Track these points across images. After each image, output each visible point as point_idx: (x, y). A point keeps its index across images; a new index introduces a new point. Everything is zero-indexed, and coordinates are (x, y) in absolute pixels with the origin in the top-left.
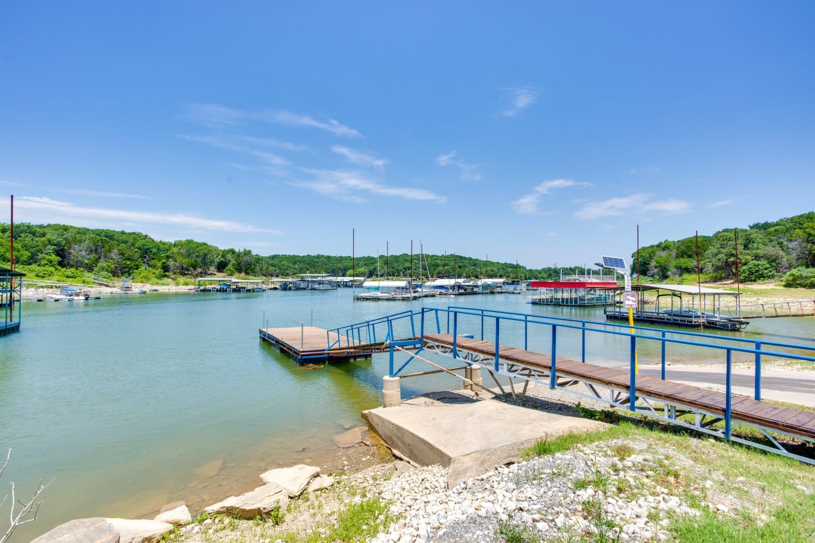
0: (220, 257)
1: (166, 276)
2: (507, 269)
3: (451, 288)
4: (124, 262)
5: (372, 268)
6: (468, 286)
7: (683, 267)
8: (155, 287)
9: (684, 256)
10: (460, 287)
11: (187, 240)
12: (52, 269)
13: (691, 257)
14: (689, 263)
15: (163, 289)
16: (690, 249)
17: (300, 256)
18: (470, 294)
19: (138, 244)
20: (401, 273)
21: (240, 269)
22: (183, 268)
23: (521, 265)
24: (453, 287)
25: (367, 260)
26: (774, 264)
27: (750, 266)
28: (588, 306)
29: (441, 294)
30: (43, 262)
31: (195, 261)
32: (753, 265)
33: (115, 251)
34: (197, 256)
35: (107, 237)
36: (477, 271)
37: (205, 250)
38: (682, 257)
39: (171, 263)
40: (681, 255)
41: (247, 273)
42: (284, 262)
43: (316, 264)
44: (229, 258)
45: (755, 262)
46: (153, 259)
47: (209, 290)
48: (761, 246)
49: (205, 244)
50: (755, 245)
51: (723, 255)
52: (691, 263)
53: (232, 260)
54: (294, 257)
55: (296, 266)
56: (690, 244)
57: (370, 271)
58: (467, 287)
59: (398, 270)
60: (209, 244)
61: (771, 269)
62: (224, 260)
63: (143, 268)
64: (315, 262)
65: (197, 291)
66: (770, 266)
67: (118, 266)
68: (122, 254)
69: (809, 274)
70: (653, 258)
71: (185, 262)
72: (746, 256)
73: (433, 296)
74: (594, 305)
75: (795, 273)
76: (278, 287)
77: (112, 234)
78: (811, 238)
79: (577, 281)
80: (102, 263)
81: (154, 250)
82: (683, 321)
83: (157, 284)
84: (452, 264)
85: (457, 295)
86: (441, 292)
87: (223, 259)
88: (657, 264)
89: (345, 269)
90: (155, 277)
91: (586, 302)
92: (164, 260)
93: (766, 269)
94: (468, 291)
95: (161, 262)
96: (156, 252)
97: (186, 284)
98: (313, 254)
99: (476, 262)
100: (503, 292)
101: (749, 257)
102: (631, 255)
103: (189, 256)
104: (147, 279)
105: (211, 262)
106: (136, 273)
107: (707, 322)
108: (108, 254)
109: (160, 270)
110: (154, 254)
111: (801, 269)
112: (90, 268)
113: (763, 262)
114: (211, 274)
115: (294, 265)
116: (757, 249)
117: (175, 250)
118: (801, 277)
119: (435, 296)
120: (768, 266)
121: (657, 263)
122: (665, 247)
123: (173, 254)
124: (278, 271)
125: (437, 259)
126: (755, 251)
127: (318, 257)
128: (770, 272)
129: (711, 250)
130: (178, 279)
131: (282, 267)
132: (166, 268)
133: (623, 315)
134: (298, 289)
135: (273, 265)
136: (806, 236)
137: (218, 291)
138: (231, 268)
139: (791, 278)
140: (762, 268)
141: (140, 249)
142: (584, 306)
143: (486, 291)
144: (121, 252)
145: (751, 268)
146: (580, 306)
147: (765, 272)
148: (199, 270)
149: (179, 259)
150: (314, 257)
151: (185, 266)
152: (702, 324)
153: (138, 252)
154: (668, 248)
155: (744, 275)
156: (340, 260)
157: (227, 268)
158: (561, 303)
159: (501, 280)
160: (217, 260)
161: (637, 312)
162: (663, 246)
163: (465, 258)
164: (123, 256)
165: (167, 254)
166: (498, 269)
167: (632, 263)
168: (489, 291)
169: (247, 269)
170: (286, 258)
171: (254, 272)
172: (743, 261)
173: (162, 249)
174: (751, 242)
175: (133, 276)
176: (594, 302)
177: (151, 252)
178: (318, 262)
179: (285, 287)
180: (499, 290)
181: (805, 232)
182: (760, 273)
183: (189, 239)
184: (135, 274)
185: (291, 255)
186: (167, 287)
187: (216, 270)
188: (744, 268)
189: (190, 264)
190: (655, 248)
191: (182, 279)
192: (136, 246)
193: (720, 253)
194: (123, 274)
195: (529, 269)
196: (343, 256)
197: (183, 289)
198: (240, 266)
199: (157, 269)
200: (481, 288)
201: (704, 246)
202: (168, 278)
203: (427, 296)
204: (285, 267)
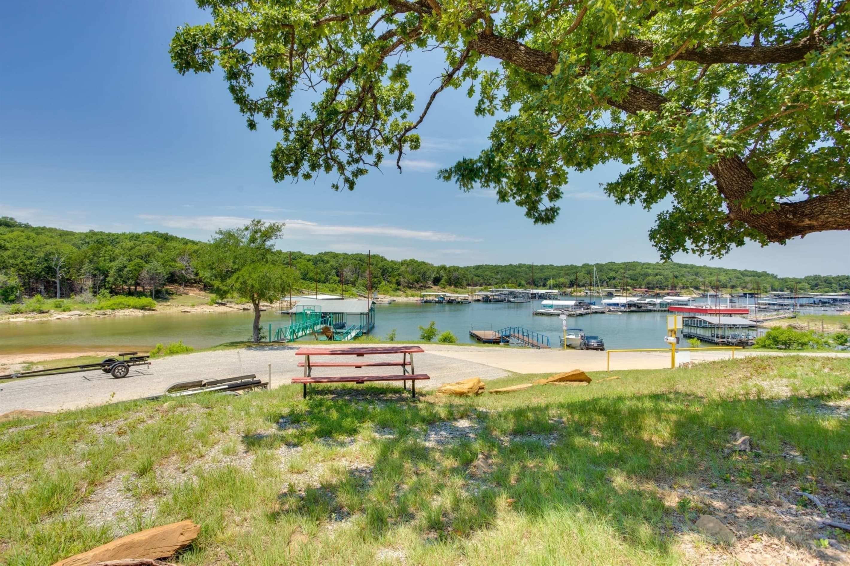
0: (435, 273)
1: (398, 289)
4: (372, 279)
5: (573, 278)
6: (643, 303)
8: (393, 298)
10: (634, 305)
12: (336, 286)
17: (502, 266)
18: (643, 311)
19: (379, 265)
21: (450, 283)
22: (409, 283)
24: (624, 305)
25: (569, 270)
29: (610, 311)
30: (332, 281)
31: (418, 277)
33: (367, 271)
34: (419, 274)
37: (424, 268)
39: (402, 280)
41: (456, 286)
42: (488, 273)
43: (518, 274)
44: (442, 274)
46: (389, 276)
47: (430, 302)
49: (424, 263)
53: (444, 275)
54: (496, 267)
55: (499, 276)
57: (571, 282)
58: (642, 305)
62: (439, 276)
63: (384, 283)
64: (517, 272)
65: (421, 302)
67: (369, 282)
71: (411, 278)
73: (603, 313)
80: (360, 281)
81: (390, 270)
83: (394, 295)
85: (628, 312)
86: (611, 309)
87: (437, 275)
89: (545, 279)
90: (392, 290)
92: (397, 278)
94: (643, 308)
95: (395, 279)
97: (413, 296)
98: (515, 263)
103: (413, 274)
104: (387, 292)
105: (429, 278)
106: (380, 287)
108: (363, 274)
109: (394, 285)
110: (390, 272)
112: (354, 284)
114: (429, 287)
115: (496, 275)
117: (403, 268)
123: (402, 272)
124: (481, 281)
127: (520, 266)
130: (407, 292)
131: (485, 277)
132: (398, 284)
134: (497, 302)
135: (477, 275)
137: (436, 302)
138: (444, 282)
141: (381, 268)
143: (663, 309)
148: (420, 284)
149: (407, 275)
150: (516, 266)
151: (411, 281)
153: (380, 272)
156: (541, 270)
157: (440, 282)
160: (433, 276)
164: (372, 275)
165: (398, 272)
169: (456, 283)
170: (488, 268)
171: (461, 284)
175: (379, 289)
177: (388, 271)
178: (519, 272)
179: (487, 300)
183: (412, 258)
185: (494, 265)
186: (400, 298)
187: (432, 284)
189: (414, 280)
191: (409, 292)
192: (378, 267)
196: (545, 264)
197: (413, 300)
198: (451, 281)
200: (658, 306)
202: (401, 291)
203: (596, 313)
204: (488, 277)
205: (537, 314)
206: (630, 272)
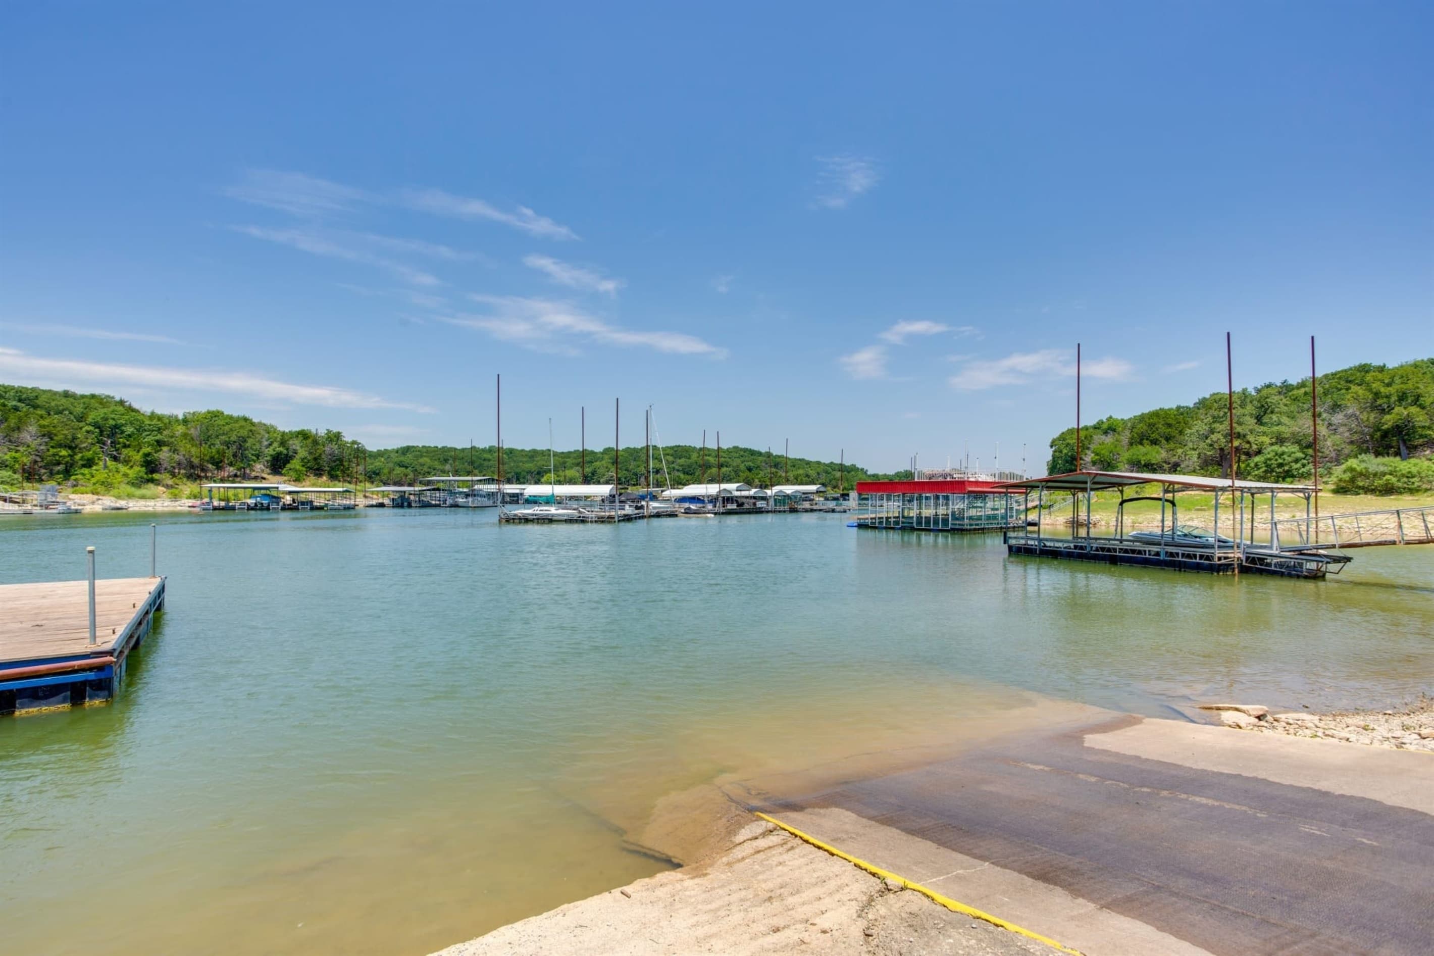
0: (275, 444)
1: (152, 481)
2: (834, 473)
3: (710, 502)
4: (52, 451)
6: (747, 497)
7: (1143, 463)
8: (122, 503)
9: (1145, 441)
10: (728, 500)
11: (209, 412)
13: (1156, 444)
14: (1154, 454)
15: (136, 506)
16: (1154, 429)
17: (455, 449)
18: (749, 512)
19: (92, 417)
20: (643, 479)
21: (318, 469)
22: (193, 467)
23: (859, 466)
24: (713, 500)
25: (581, 457)
26: (1310, 451)
27: (1269, 456)
28: (970, 530)
29: (688, 511)
31: (218, 452)
32: (1274, 454)
33: (33, 429)
34: (227, 444)
35: (20, 401)
36: (780, 476)
37: (241, 431)
38: (1141, 444)
39: (164, 455)
40: (1140, 439)
41: (333, 477)
42: (425, 460)
43: (486, 463)
44: (294, 447)
45: (1275, 448)
46: (124, 446)
47: (232, 508)
48: (1284, 419)
49: (246, 419)
50: (1275, 417)
51: (1220, 436)
52: (1157, 454)
53: (300, 450)
54: (445, 450)
56: (1155, 420)
58: (744, 500)
59: (636, 474)
60: (255, 420)
61: (1305, 461)
62: (285, 452)
63: (101, 464)
64: (484, 460)
65: (204, 509)
66: (1303, 456)
67: (38, 459)
68: (50, 436)
69: (1382, 469)
70: (1088, 448)
71: (198, 452)
72: (1261, 438)
73: (673, 515)
74: (983, 529)
75: (1355, 466)
76: (386, 501)
77: (34, 394)
78: (1379, 402)
79: (948, 479)
81: (129, 430)
82: (1189, 556)
83: (130, 496)
84: (735, 464)
85: (723, 513)
86: (689, 508)
87: (281, 449)
88: (1097, 457)
90: (128, 483)
91: (966, 521)
92: (149, 450)
93: (1297, 461)
94: (746, 506)
95: (141, 453)
96: (133, 433)
99: (778, 460)
100: (816, 510)
101: (1266, 440)
102: (1049, 443)
103: (206, 441)
104: (107, 486)
105: (258, 456)
106: (83, 474)
107: (1247, 558)
108: (16, 435)
109: (137, 468)
110: (130, 436)
111: (1365, 458)
113: (1291, 449)
114: (255, 476)
115: (443, 464)
116: (1278, 425)
117: (179, 429)
118: (1364, 475)
119: (676, 516)
120: (1300, 455)
121: (1097, 454)
122: (1109, 428)
123: (172, 437)
124: (411, 476)
125: (709, 455)
126: (1275, 429)
128: (1304, 466)
129: (1196, 428)
130: (180, 487)
131: (419, 468)
132: (151, 467)
133: (1045, 546)
134: (426, 505)
135: (401, 465)
136: (1370, 397)
137: (248, 508)
138: (298, 467)
139: (1347, 476)
140: (1290, 459)
141: (96, 425)
142: (962, 530)
143: (782, 508)
144: (45, 430)
145: (1270, 459)
146: (953, 531)
147: (1295, 466)
148: (230, 470)
149: (185, 447)
151: (196, 461)
152: (1236, 563)
153: (93, 433)
154: (1114, 430)
155: (1256, 472)
157: (288, 466)
158: (915, 525)
159: (813, 488)
160: (270, 451)
161: (1074, 538)
162: (1105, 426)
163: (760, 454)
164: (52, 439)
165: (156, 438)
166: (818, 474)
167: (1050, 458)
168: (787, 508)
169: (332, 469)
170: (427, 452)
171: (348, 476)
172: (1255, 447)
173: (146, 428)
174: (1269, 411)
175: (75, 480)
176: (983, 523)
177: (123, 432)
178: (489, 460)
179: (400, 502)
180: (807, 505)
181: (1370, 390)
182: (1286, 468)
183: (213, 408)
184: (80, 477)
185: (440, 447)
186: (151, 503)
187: (268, 470)
188: (1257, 459)
189: (207, 458)
190: (1091, 430)
191: (187, 487)
192: (89, 420)
193: (1212, 431)
194: (52, 474)
195: (872, 473)
196: (539, 449)
197: (184, 504)
198: (318, 464)
199: (132, 467)
200: (772, 502)
201: (1179, 423)
202: (159, 484)
203: (658, 515)
204: (425, 469)
205: (510, 520)
206: (682, 461)
